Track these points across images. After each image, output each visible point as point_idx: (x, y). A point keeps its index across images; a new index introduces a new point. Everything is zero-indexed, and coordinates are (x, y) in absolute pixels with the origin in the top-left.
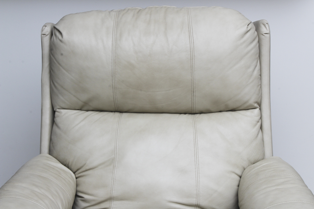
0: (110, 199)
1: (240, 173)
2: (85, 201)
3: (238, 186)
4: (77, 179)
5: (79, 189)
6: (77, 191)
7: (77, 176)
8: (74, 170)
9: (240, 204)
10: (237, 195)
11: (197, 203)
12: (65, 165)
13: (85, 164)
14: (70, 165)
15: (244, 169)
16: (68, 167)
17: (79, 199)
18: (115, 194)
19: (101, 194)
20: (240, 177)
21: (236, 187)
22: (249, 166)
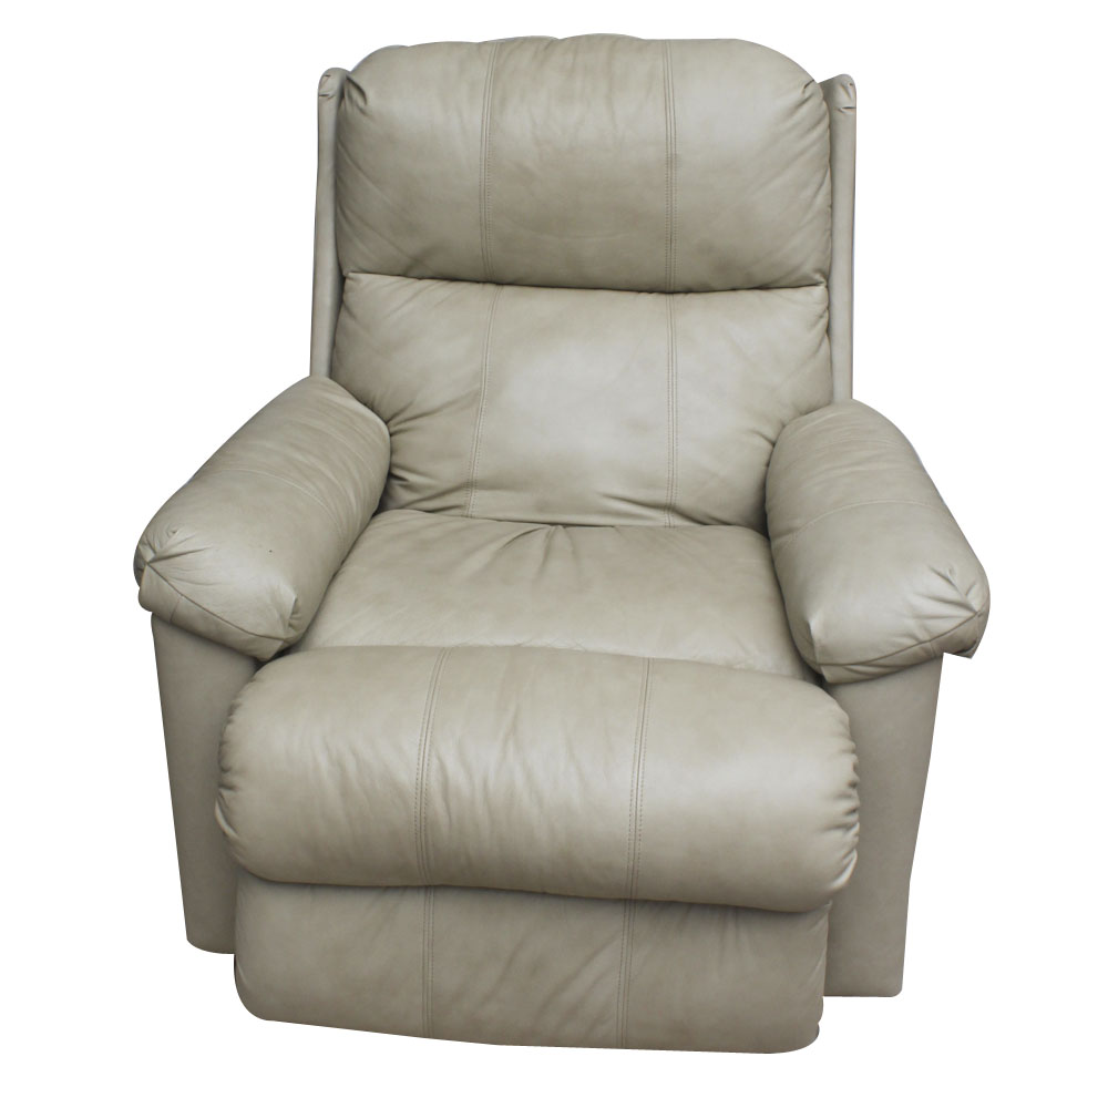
0: (468, 485)
1: (771, 434)
2: (409, 487)
3: (768, 465)
4: (393, 438)
5: (397, 459)
6: (391, 466)
7: (393, 429)
8: (387, 416)
9: (768, 506)
10: (763, 487)
11: (669, 502)
12: (365, 405)
13: (411, 403)
14: (376, 403)
15: (784, 426)
16: (372, 409)
17: (395, 482)
18: (479, 473)
19: (447, 473)
20: (773, 444)
21: (763, 468)
22: (794, 418)
